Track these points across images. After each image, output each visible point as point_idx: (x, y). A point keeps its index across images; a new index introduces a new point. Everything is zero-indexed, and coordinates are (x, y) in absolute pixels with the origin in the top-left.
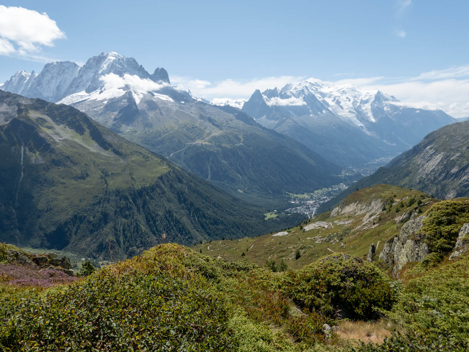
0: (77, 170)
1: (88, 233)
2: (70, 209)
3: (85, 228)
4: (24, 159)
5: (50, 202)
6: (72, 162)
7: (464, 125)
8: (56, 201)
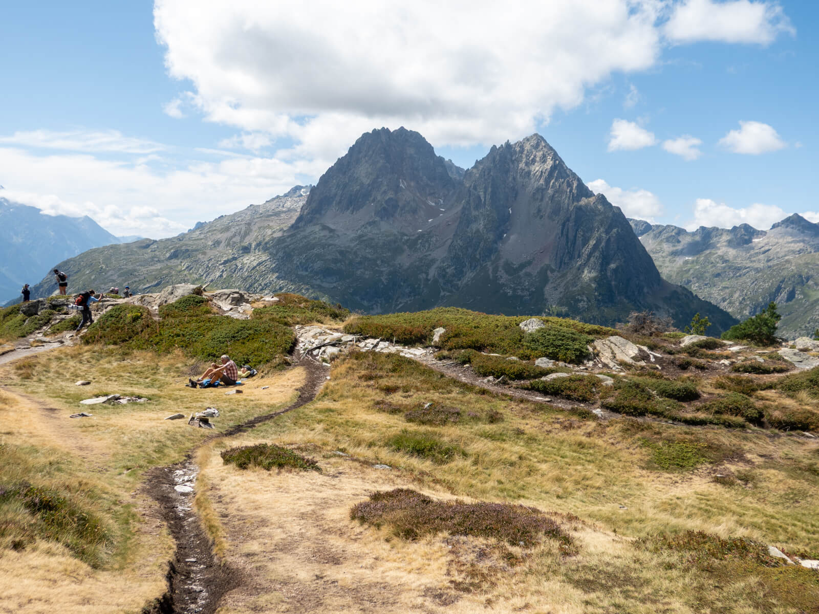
7: (123, 250)
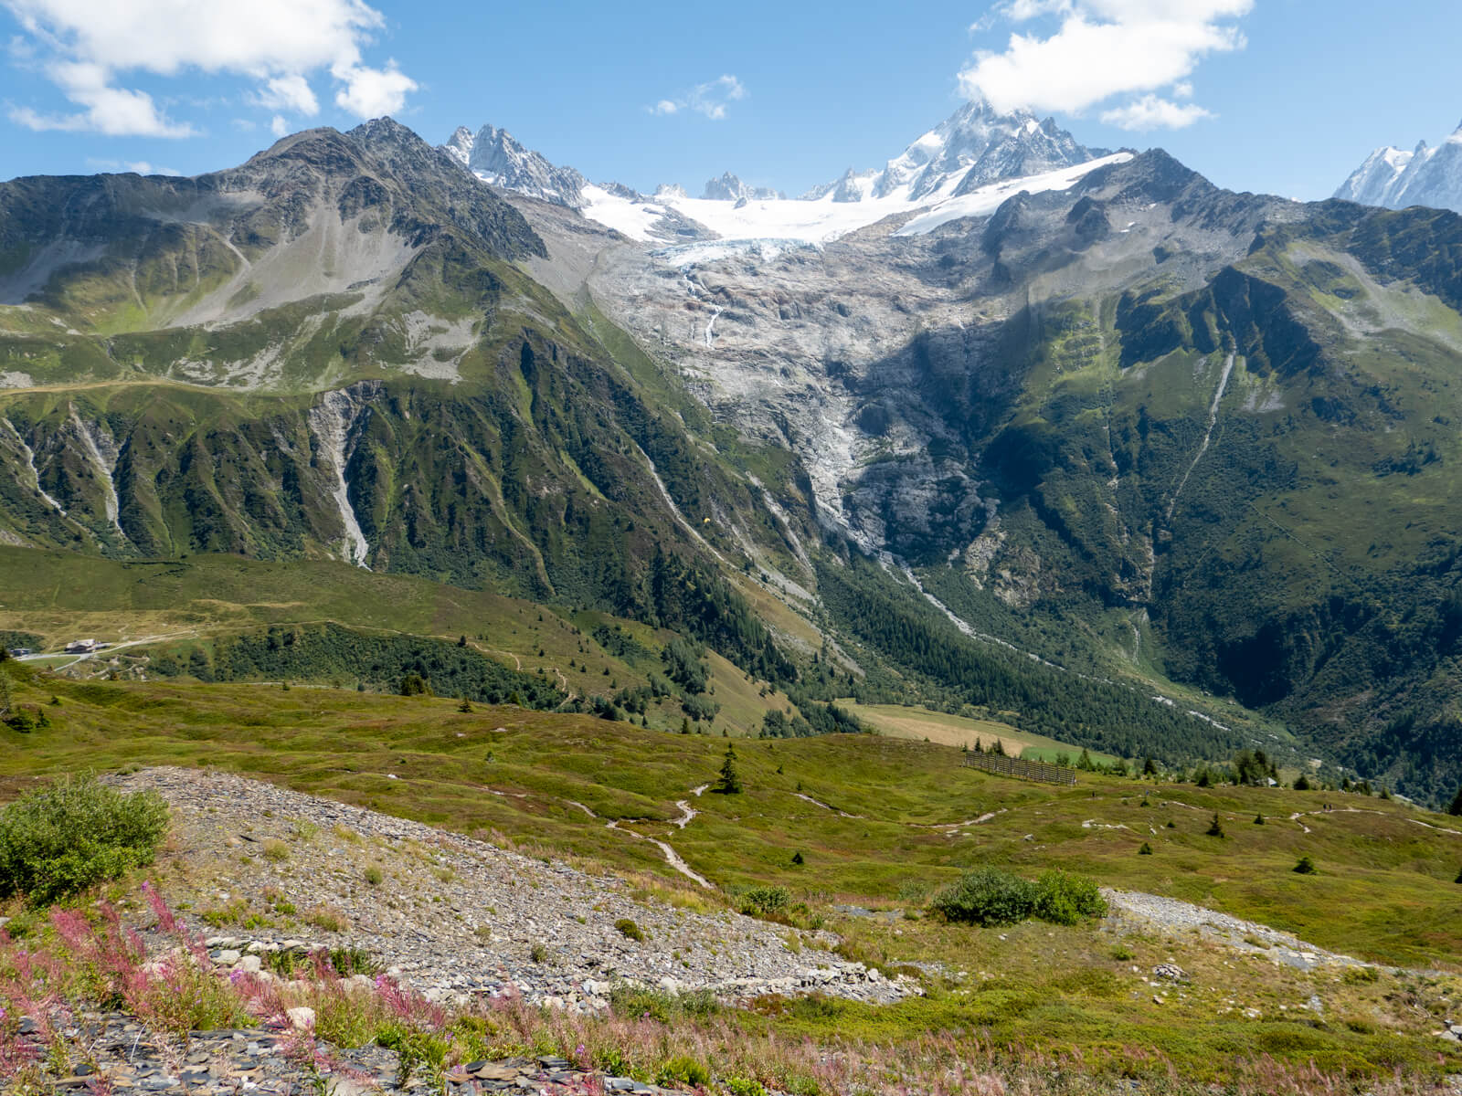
0: (1396, 439)
1: (1367, 672)
2: (1323, 576)
3: (1359, 652)
4: (1224, 395)
5: (1262, 540)
6: (1384, 407)
8: (1284, 541)
